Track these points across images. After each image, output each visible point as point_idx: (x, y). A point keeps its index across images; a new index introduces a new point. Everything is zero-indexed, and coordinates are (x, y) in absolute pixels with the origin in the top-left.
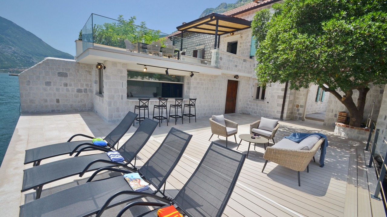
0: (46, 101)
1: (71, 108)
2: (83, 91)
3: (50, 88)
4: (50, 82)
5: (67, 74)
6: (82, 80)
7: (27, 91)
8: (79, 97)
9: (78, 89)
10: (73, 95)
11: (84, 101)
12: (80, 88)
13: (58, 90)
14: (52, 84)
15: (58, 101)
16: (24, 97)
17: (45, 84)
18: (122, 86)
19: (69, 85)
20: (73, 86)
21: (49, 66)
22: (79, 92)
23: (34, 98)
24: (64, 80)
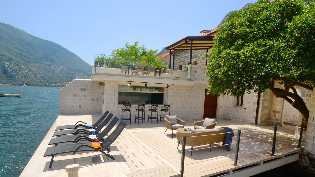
0: (73, 107)
2: (95, 100)
3: (76, 98)
4: (76, 95)
5: (86, 89)
6: (95, 93)
7: (63, 100)
8: (93, 104)
10: (89, 103)
11: (96, 107)
12: (93, 98)
13: (80, 99)
14: (77, 95)
15: (80, 107)
16: (62, 104)
17: (73, 96)
18: (115, 96)
19: (87, 96)
20: (89, 97)
21: (76, 84)
22: (93, 101)
23: (67, 104)
24: (84, 93)
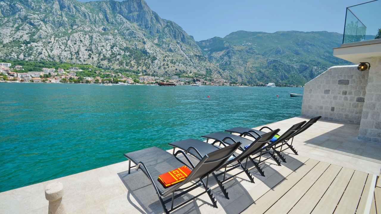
0: (322, 108)
1: (346, 118)
3: (328, 96)
4: (329, 90)
5: (348, 81)
7: (308, 98)
8: (358, 107)
9: (358, 98)
10: (351, 104)
12: (361, 96)
13: (335, 98)
14: (330, 92)
15: (333, 109)
16: (305, 103)
17: (324, 92)
19: (348, 93)
20: (353, 94)
21: (331, 74)
22: (360, 102)
23: (312, 104)
24: (344, 88)
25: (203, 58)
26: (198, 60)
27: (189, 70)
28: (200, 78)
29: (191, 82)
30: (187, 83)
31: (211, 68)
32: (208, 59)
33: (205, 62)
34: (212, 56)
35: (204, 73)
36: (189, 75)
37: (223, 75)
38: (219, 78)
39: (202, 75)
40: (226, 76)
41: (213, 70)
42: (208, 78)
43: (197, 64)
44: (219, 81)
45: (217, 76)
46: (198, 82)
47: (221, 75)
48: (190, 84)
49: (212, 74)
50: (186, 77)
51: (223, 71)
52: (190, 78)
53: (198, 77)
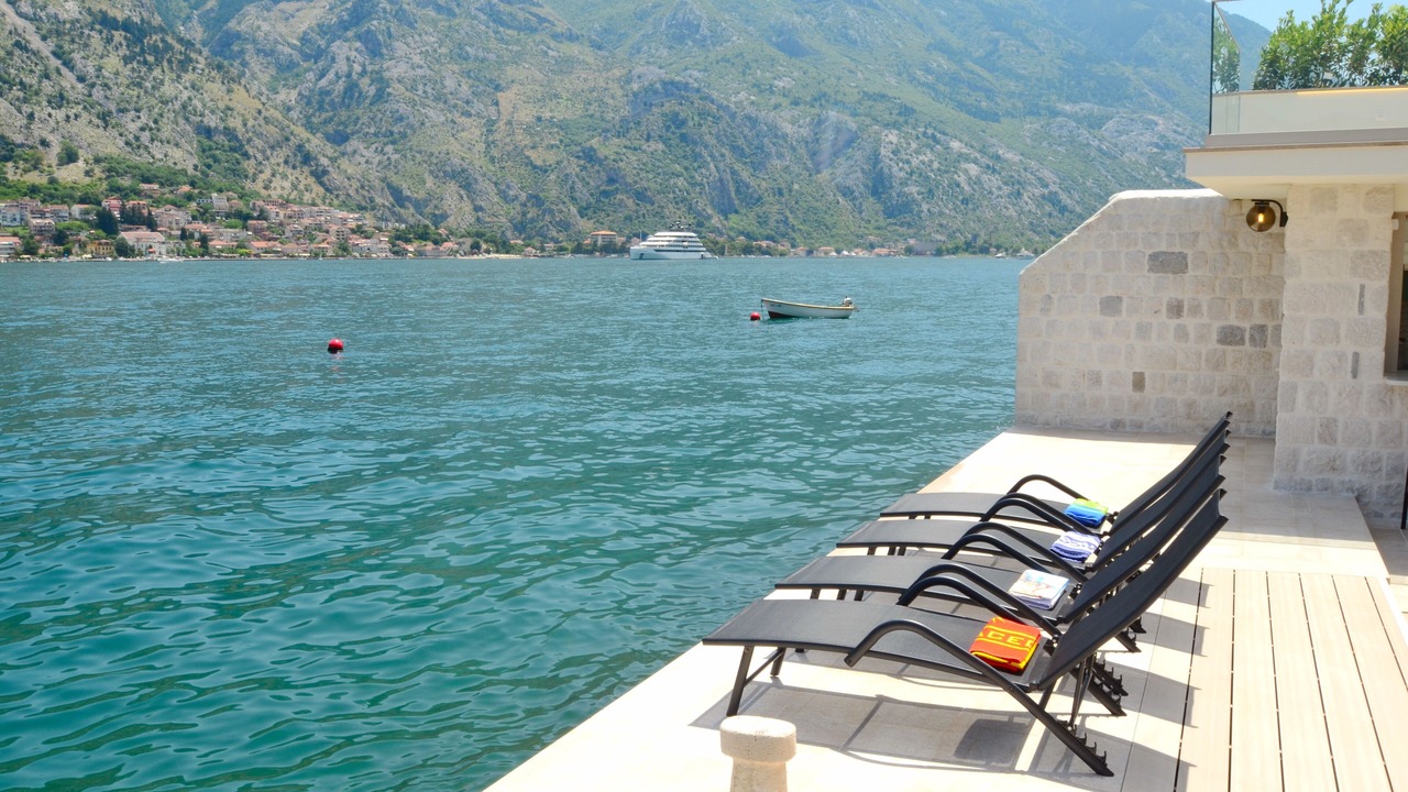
0: (1096, 379)
1: (1189, 417)
2: (1247, 337)
3: (1117, 324)
4: (1119, 299)
5: (1184, 257)
6: (1245, 282)
7: (1039, 336)
8: (1225, 365)
9: (1223, 328)
10: (1200, 354)
11: (1248, 385)
12: (1233, 321)
13: (1143, 331)
14: (1124, 306)
15: (1139, 382)
16: (1029, 358)
17: (1098, 306)
18: (1361, 305)
19: (1189, 310)
20: (1205, 314)
21: (1119, 228)
22: (1230, 343)
23: (1059, 364)
24: (1174, 288)
25: (168, 47)
26: (126, 60)
27: (53, 139)
28: (157, 202)
29: (83, 236)
30: (45, 247)
31: (235, 123)
32: (206, 52)
33: (188, 77)
34: (238, 36)
35: (183, 157)
36: (53, 181)
37: (335, 177)
38: (307, 197)
39: (170, 180)
40: (356, 184)
41: (258, 142)
42: (219, 201)
43: (116, 92)
44: (306, 221)
45: (287, 184)
46: (144, 232)
47: (319, 175)
48: (76, 249)
49: (249, 166)
50: (34, 190)
51: (330, 150)
52: (67, 198)
53: (138, 193)
